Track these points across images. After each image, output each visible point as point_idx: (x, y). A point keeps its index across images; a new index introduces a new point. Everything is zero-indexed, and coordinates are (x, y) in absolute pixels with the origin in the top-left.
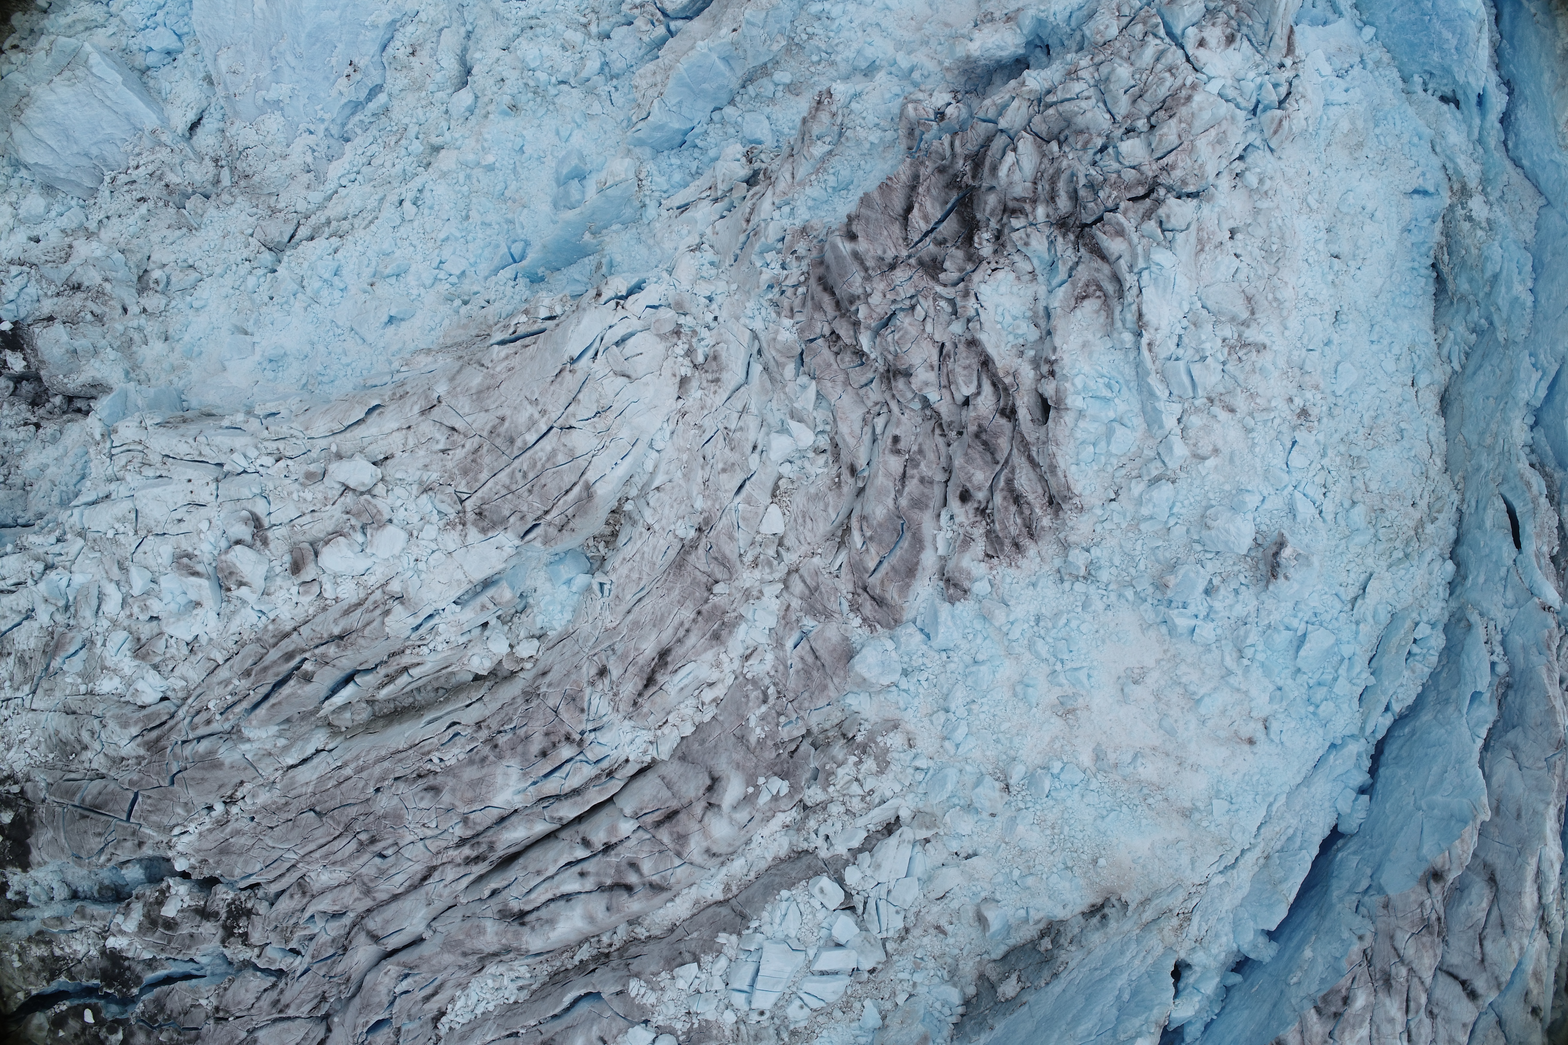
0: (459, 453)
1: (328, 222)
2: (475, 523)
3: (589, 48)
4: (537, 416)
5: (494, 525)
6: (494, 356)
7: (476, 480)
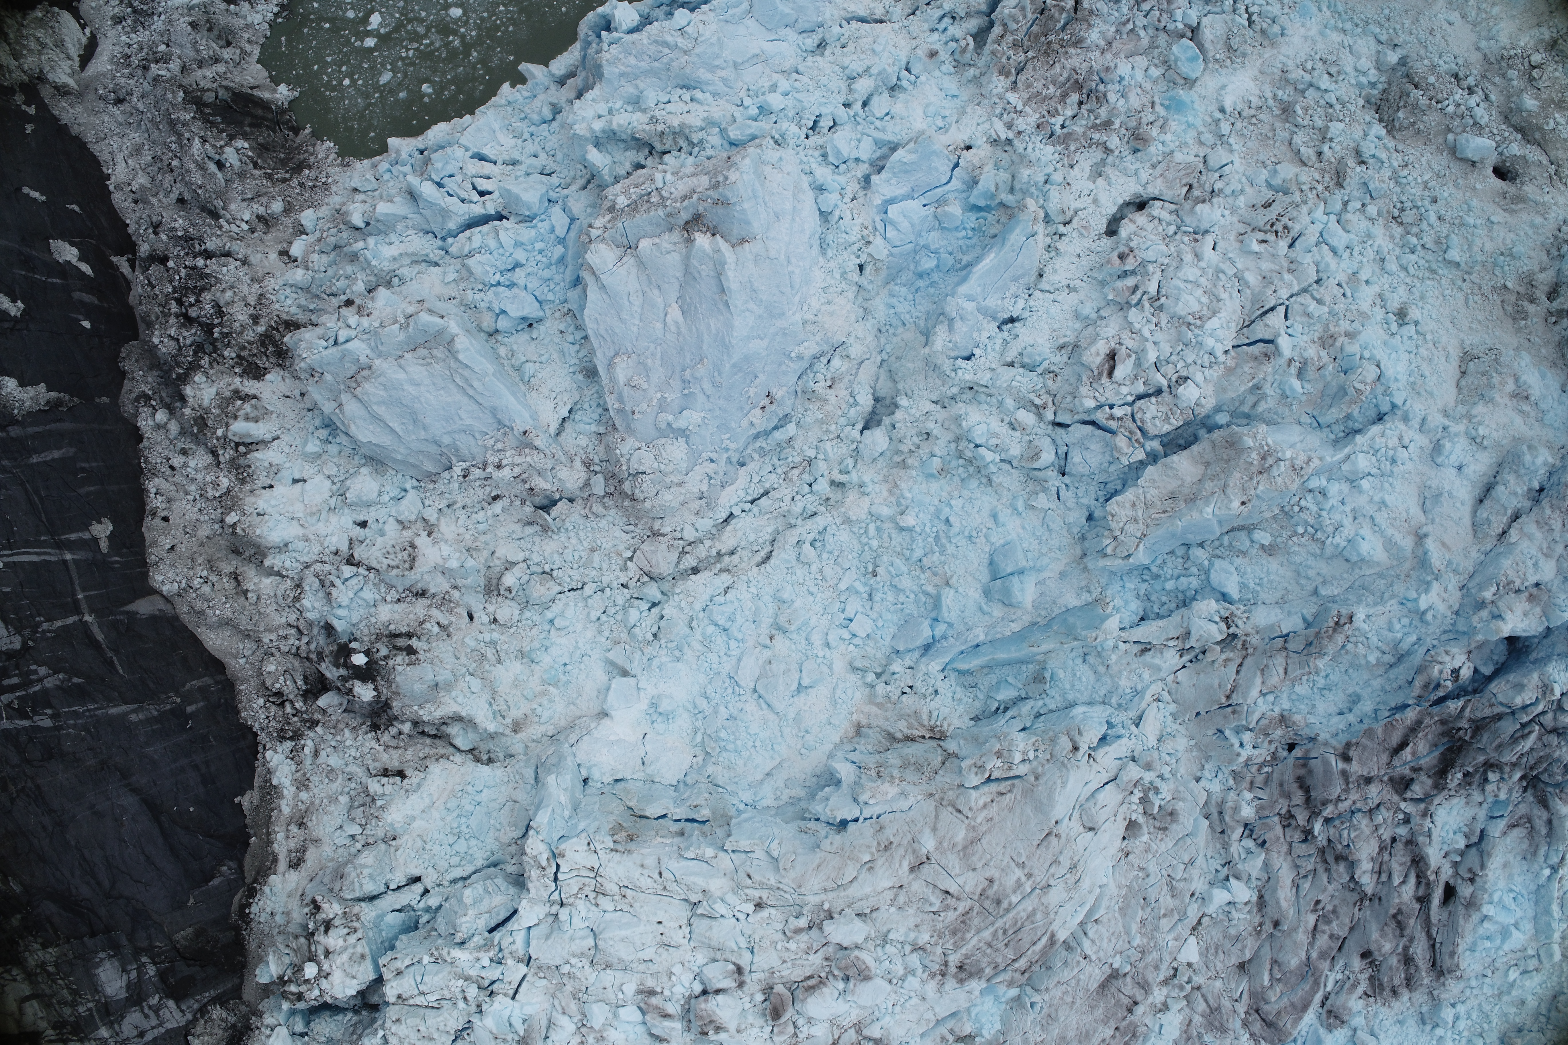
0: (951, 916)
1: (719, 554)
2: (955, 976)
3: (1039, 431)
4: (1023, 879)
5: (971, 976)
6: (973, 804)
7: (963, 939)
